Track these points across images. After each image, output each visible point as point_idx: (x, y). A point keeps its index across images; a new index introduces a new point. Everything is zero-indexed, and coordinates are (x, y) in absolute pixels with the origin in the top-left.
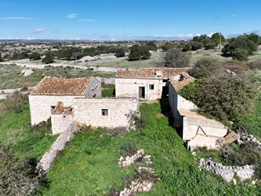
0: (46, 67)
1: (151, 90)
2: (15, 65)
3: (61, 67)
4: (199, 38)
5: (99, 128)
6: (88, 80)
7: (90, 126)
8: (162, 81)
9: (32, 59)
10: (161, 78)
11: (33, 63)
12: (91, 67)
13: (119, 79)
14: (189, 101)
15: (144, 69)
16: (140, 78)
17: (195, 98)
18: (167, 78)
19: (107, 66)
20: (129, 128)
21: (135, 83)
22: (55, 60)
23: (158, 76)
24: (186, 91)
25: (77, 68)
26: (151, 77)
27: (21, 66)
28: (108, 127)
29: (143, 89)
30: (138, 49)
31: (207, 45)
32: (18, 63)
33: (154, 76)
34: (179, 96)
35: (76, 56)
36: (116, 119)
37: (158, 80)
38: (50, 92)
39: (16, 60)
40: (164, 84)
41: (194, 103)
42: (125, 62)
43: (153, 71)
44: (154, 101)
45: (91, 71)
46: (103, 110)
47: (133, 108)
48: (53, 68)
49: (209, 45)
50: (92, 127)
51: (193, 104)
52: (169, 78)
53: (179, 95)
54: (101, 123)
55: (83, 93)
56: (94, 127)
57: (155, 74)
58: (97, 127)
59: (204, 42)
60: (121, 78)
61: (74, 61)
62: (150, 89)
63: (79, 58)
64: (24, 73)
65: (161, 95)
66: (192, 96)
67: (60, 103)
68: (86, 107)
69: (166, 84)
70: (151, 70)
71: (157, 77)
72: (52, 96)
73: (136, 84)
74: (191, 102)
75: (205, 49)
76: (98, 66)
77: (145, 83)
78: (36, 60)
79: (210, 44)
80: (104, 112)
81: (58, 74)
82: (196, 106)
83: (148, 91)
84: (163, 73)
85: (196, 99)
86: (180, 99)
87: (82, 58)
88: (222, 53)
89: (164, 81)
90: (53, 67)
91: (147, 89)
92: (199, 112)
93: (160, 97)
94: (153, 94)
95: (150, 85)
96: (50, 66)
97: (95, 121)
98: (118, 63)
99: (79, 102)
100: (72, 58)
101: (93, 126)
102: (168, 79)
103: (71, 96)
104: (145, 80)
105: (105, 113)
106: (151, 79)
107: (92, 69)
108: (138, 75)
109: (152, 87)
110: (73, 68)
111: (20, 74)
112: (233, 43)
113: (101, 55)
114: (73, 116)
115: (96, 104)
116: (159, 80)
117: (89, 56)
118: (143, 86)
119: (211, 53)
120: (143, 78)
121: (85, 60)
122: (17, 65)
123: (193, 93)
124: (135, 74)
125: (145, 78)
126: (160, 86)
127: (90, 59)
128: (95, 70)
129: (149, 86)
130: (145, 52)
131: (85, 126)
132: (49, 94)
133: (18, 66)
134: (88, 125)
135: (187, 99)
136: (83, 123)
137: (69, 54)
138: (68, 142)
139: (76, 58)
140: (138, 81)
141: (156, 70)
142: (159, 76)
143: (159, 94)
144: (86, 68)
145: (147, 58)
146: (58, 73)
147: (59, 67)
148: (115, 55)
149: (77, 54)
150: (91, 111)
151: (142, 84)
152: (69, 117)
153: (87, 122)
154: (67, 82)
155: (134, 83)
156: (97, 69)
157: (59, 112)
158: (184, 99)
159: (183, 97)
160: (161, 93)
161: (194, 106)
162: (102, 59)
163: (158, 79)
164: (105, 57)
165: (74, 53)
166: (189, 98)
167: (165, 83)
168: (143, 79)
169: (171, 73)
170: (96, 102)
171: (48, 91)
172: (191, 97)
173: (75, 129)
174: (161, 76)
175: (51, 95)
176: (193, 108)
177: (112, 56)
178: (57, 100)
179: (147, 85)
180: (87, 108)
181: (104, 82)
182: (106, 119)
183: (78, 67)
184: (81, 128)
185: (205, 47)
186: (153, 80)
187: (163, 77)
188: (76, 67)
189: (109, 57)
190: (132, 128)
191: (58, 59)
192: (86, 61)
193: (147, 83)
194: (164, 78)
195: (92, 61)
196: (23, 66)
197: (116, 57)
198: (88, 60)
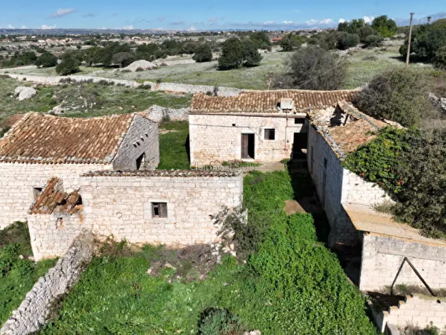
0: (61, 81)
1: (268, 141)
2: (8, 77)
3: (91, 81)
4: (348, 25)
5: (147, 247)
6: (124, 123)
7: (124, 243)
8: (293, 121)
9: (41, 66)
10: (291, 114)
11: (42, 72)
12: (146, 83)
13: (197, 116)
14: (372, 184)
15: (253, 94)
16: (243, 113)
17: (387, 179)
18: (305, 115)
19: (178, 81)
20: (220, 250)
21: (234, 125)
22: (81, 68)
23: (284, 110)
24: (366, 160)
25: (119, 85)
26: (268, 112)
27: (17, 78)
28: (169, 243)
29: (249, 139)
30: (236, 47)
31: (368, 39)
32: (15, 73)
33: (274, 109)
34: (346, 171)
35: (121, 59)
36: (187, 225)
37: (285, 119)
38: (30, 155)
39: (12, 67)
40: (298, 128)
41: (385, 189)
42: (211, 73)
43: (273, 97)
44: (275, 164)
45: (145, 91)
46: (154, 204)
47: (230, 200)
48: (75, 83)
49: (370, 39)
50: (129, 245)
51: (383, 192)
52: (311, 113)
53: (348, 168)
54: (151, 234)
55: (108, 158)
56: (133, 244)
57: (279, 105)
58: (141, 246)
59: (360, 32)
60: (201, 113)
61: (115, 70)
62: (265, 138)
63: (125, 63)
64: (18, 95)
65: (290, 151)
66: (381, 174)
68: (112, 196)
69: (303, 127)
70: (269, 95)
71: (281, 113)
72: (33, 165)
73: (234, 128)
74: (377, 187)
75: (363, 47)
76: (159, 81)
77: (255, 125)
78: (49, 66)
79: (372, 36)
80: (158, 209)
81: (81, 98)
82: (388, 198)
83: (260, 142)
84: (296, 102)
85: (392, 182)
86: (349, 178)
87: (131, 65)
88: (399, 55)
89: (298, 120)
90: (74, 81)
91: (259, 139)
92: (398, 214)
93: (288, 157)
94: (273, 149)
95: (266, 130)
96: (69, 80)
97: (135, 231)
98: (198, 75)
99: (94, 184)
100: (113, 64)
101: (132, 241)
102: (308, 117)
103: (79, 164)
104: (255, 118)
105: (161, 210)
106: (268, 116)
107: (148, 87)
108: (240, 106)
109: (271, 134)
110: (112, 83)
111: (11, 96)
112: (426, 34)
113: (169, 57)
114: (81, 218)
115: (136, 189)
116: (286, 117)
117: (144, 61)
118: (250, 132)
119: (377, 54)
120: (251, 114)
121: (136, 68)
122: (10, 77)
123: (385, 166)
124: (233, 106)
125: (255, 114)
126: (287, 131)
127: (147, 67)
128: (153, 89)
129: (263, 132)
130: (251, 53)
131: (112, 241)
132: (28, 158)
133: (13, 79)
134: (118, 240)
135: (367, 179)
137: (107, 55)
139: (120, 64)
140: (239, 121)
141: (279, 95)
142: (287, 110)
143: (284, 149)
144: (136, 84)
145: (254, 64)
146: (82, 95)
147: (85, 81)
148: (194, 58)
149: (122, 56)
150: (124, 207)
151: (248, 127)
152: (72, 220)
153: (115, 233)
154: (77, 125)
155: (231, 125)
156: (157, 86)
157: (46, 208)
158: (360, 180)
159: (358, 173)
160: (291, 147)
161: (384, 196)
162: (169, 67)
163: (284, 117)
164: (175, 63)
165: (115, 53)
166: (373, 177)
167: (301, 125)
168: (250, 116)
169: (313, 101)
170: (137, 185)
171: (27, 152)
172: (378, 176)
173: (85, 255)
174: (290, 110)
175: (32, 162)
176: (381, 201)
177: (188, 61)
178: (46, 172)
179: (260, 130)
180: (114, 200)
181: (168, 116)
182: (162, 224)
183: (122, 82)
184: (101, 246)
185: (362, 42)
186: (274, 119)
187: (295, 113)
188: (117, 81)
189: (182, 62)
190: (226, 249)
191: (88, 66)
192: (139, 70)
193: (260, 125)
194: (298, 114)
195: (149, 69)
196: (22, 79)
197: (194, 61)
198: (143, 67)
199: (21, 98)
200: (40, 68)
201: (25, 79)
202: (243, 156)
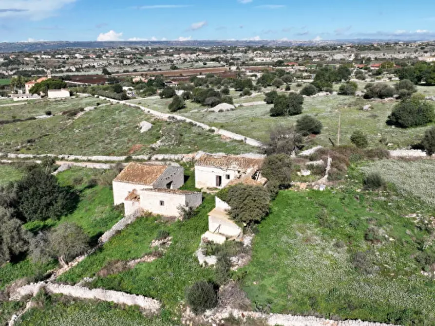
0: (169, 118)
1: (227, 180)
3: (184, 121)
5: (158, 215)
8: (237, 172)
9: (164, 96)
10: (235, 169)
11: (162, 104)
12: (213, 128)
13: (199, 167)
14: (224, 202)
16: (217, 167)
20: (178, 218)
25: (199, 126)
26: (227, 167)
27: (145, 110)
28: (165, 215)
29: (219, 178)
32: (144, 104)
33: (230, 166)
35: (210, 102)
37: (234, 171)
38: (128, 180)
45: (210, 134)
46: (161, 201)
47: (182, 202)
48: (175, 122)
49: (401, 93)
51: (228, 205)
53: (217, 196)
54: (159, 211)
55: (152, 184)
58: (156, 215)
59: (399, 85)
61: (206, 109)
63: (213, 105)
64: (141, 128)
67: (134, 190)
68: (149, 197)
71: (232, 168)
72: (129, 184)
73: (213, 173)
75: (396, 98)
76: (221, 127)
78: (168, 97)
86: (217, 200)
90: (176, 119)
91: (223, 178)
96: (173, 118)
97: (155, 210)
99: (143, 193)
101: (154, 213)
103: (142, 185)
105: (163, 203)
107: (213, 131)
109: (228, 177)
110: (196, 125)
111: (137, 129)
114: (140, 203)
115: (155, 196)
118: (220, 175)
121: (219, 109)
122: (140, 109)
127: (226, 109)
128: (215, 133)
129: (225, 176)
131: (148, 212)
133: (141, 111)
134: (150, 212)
136: (147, 209)
138: (128, 224)
140: (215, 170)
144: (208, 128)
147: (181, 121)
148: (264, 100)
149: (212, 100)
150: (152, 201)
152: (137, 203)
153: (149, 209)
156: (218, 131)
157: (130, 199)
158: (220, 200)
162: (244, 107)
164: (250, 104)
171: (128, 178)
172: (224, 199)
173: (139, 215)
177: (261, 102)
178: (132, 187)
182: (163, 208)
183: (201, 125)
184: (144, 213)
186: (230, 171)
188: (198, 124)
189: (255, 103)
190: (180, 218)
191: (192, 102)
192: (221, 111)
193: (223, 173)
194: (239, 169)
196: (147, 111)
197: (265, 103)
198: (224, 109)
199: (142, 131)
200: (162, 98)
201: (149, 112)
202: (217, 185)
